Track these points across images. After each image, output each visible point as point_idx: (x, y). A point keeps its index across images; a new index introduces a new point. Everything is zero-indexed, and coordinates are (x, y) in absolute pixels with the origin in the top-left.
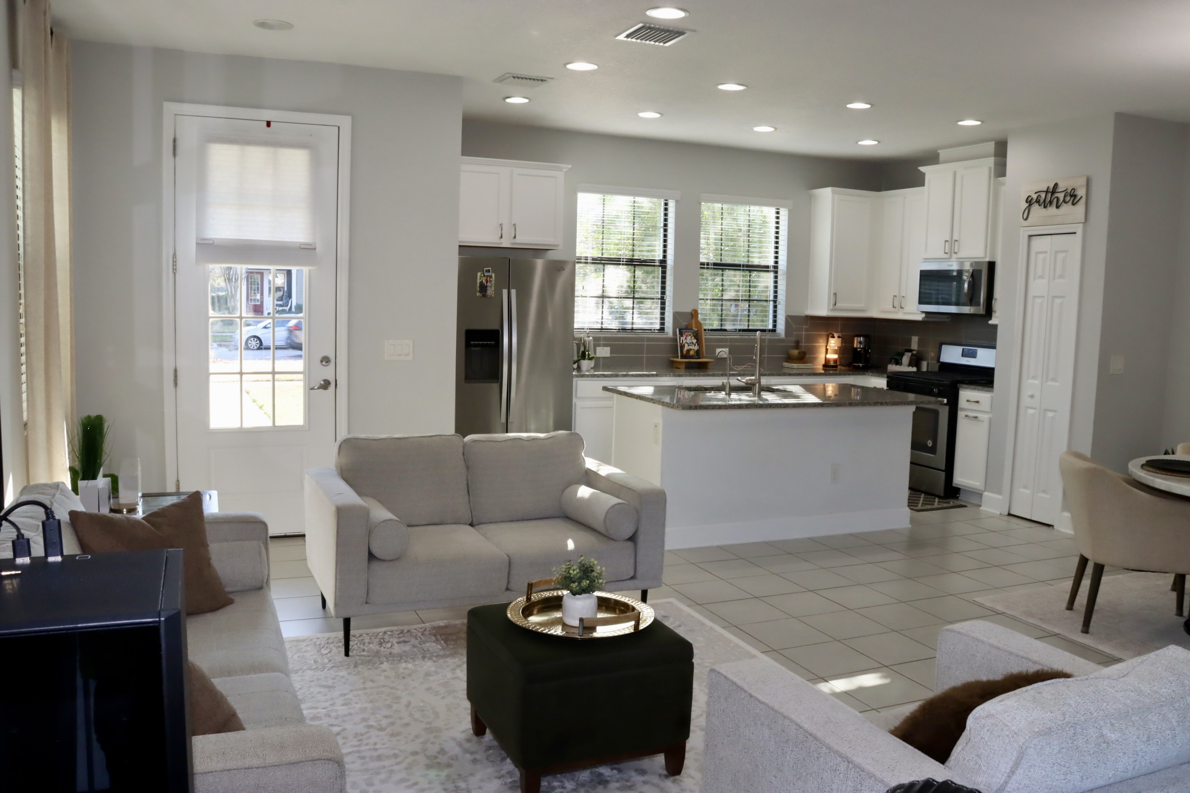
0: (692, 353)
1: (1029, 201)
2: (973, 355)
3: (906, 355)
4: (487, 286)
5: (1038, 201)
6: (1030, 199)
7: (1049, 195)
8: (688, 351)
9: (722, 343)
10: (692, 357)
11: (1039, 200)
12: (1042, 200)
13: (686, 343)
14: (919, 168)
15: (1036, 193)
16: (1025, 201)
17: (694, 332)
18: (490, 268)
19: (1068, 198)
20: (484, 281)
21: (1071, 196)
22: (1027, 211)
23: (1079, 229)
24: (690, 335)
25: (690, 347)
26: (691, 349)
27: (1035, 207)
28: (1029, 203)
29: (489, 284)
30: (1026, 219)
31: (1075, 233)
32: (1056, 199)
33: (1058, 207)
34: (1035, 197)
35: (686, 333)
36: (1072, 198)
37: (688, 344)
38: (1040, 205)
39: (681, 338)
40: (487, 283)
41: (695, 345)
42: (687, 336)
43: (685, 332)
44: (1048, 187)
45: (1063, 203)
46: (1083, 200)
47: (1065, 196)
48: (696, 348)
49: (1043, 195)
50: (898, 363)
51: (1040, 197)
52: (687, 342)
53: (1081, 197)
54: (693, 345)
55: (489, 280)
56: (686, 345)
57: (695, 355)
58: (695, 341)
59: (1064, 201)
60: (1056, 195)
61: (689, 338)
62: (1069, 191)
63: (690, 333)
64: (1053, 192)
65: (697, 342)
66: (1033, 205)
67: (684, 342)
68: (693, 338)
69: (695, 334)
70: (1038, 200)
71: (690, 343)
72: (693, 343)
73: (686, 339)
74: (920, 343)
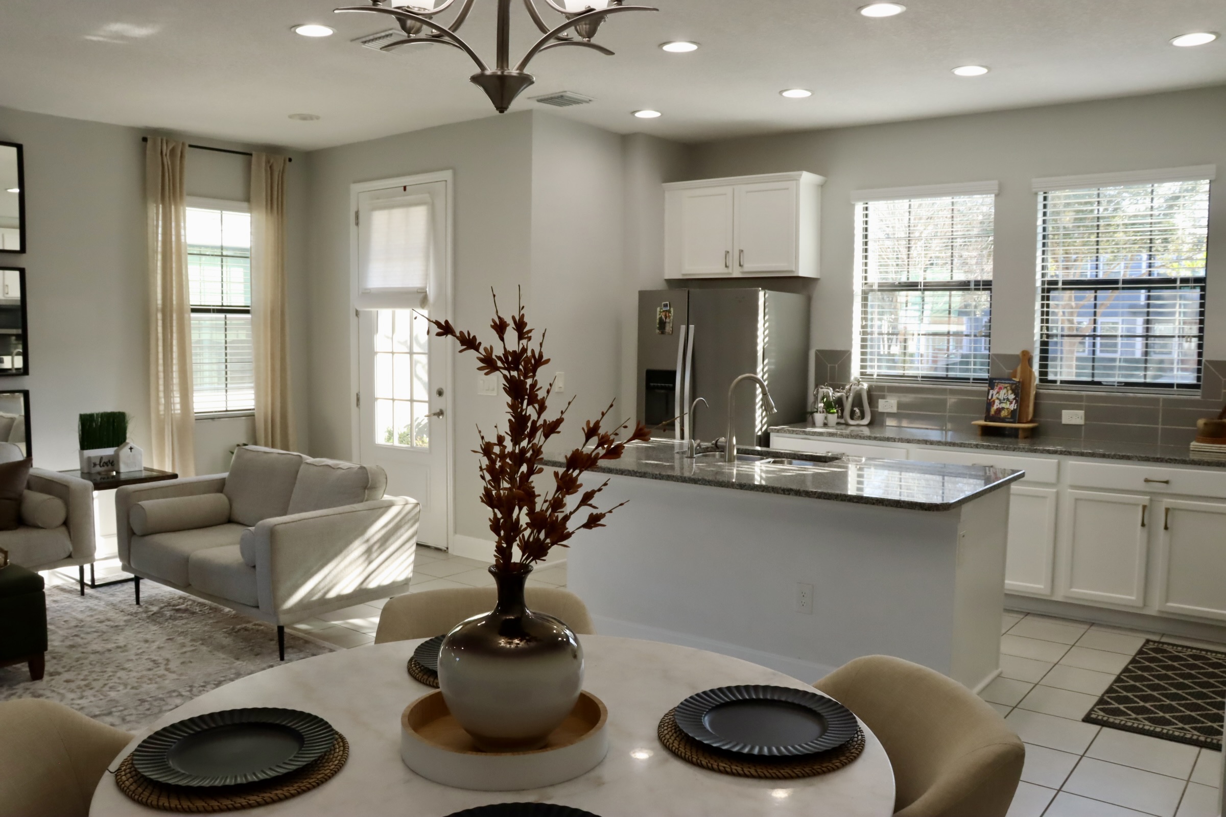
0: (1004, 414)
4: (665, 323)
8: (999, 410)
9: (1073, 403)
10: (1003, 420)
13: (998, 398)
17: (1013, 384)
18: (668, 303)
20: (663, 317)
24: (1006, 387)
25: (1003, 405)
26: (1003, 408)
29: (668, 320)
35: (1001, 385)
37: (1000, 400)
39: (991, 391)
40: (666, 318)
41: (1011, 403)
42: (1000, 389)
43: (998, 383)
48: (1013, 407)
52: (1000, 397)
54: (1008, 403)
55: (667, 315)
56: (997, 402)
57: (1009, 417)
58: (1012, 397)
61: (1003, 392)
63: (1006, 385)
65: (1014, 399)
67: (994, 397)
68: (1010, 392)
69: (1014, 386)
71: (1004, 399)
72: (1008, 399)
73: (998, 393)
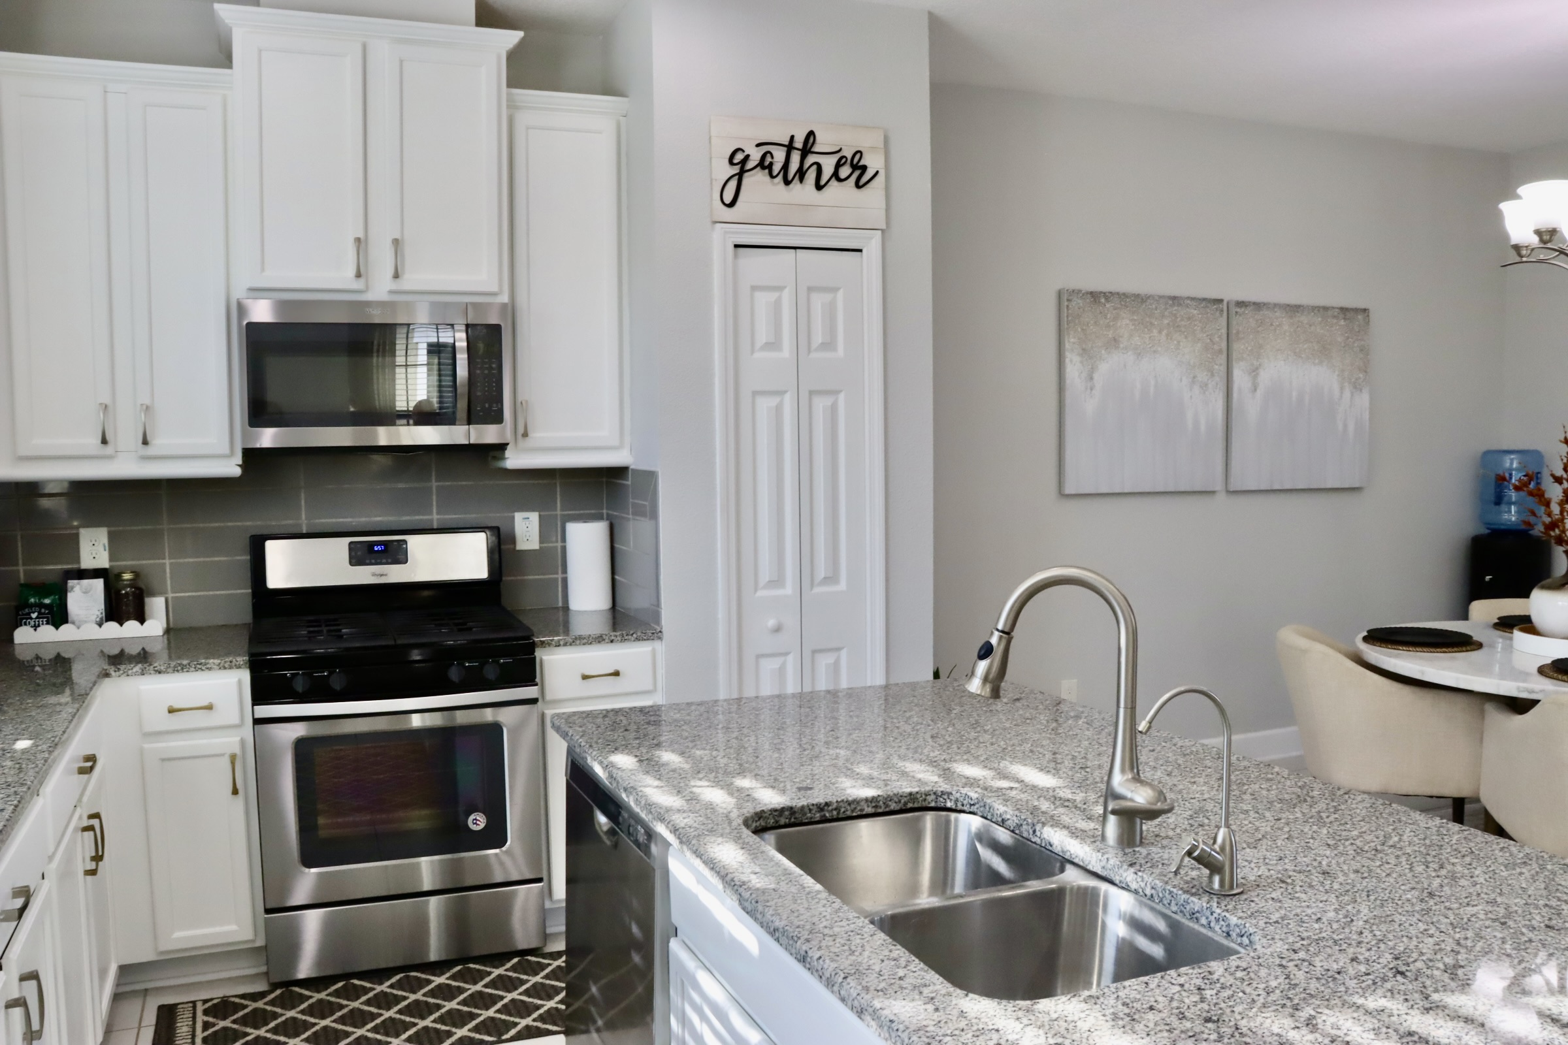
1: (740, 165)
2: (395, 554)
3: (77, 589)
5: (764, 165)
6: (739, 157)
7: (796, 157)
11: (771, 164)
12: (777, 168)
14: (217, 6)
15: (758, 145)
16: (727, 161)
19: (845, 171)
21: (855, 167)
22: (733, 184)
23: (872, 245)
27: (756, 181)
28: (739, 166)
30: (732, 204)
31: (860, 251)
32: (815, 167)
33: (819, 187)
34: (756, 155)
36: (857, 173)
38: (772, 177)
44: (792, 137)
45: (833, 179)
46: (881, 179)
47: (838, 165)
49: (779, 155)
50: (59, 616)
51: (772, 157)
53: (877, 172)
59: (836, 175)
60: (811, 159)
62: (849, 157)
64: (806, 151)
66: (746, 174)
70: (767, 163)
74: (115, 544)
